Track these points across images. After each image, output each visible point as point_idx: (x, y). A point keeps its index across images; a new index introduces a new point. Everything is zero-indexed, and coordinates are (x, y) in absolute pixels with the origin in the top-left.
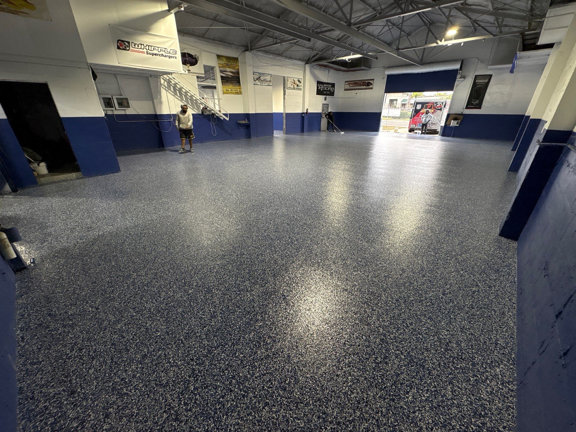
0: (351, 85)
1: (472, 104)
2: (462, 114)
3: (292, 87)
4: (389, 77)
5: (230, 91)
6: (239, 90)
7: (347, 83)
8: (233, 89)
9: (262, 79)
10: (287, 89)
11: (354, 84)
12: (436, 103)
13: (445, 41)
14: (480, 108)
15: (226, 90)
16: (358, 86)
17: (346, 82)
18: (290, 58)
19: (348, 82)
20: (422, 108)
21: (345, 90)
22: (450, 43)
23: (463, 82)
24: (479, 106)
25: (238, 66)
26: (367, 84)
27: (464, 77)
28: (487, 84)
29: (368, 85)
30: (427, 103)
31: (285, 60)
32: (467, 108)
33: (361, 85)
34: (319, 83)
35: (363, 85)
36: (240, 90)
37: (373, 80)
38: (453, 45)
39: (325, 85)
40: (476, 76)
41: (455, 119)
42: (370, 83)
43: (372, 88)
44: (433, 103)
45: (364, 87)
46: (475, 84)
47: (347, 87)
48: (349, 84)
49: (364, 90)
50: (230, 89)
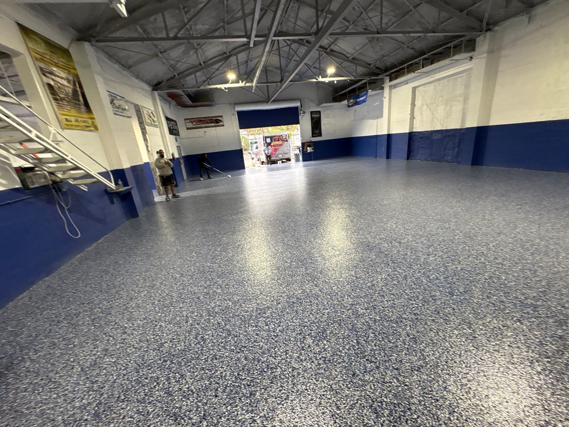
0: (194, 123)
1: (316, 134)
2: (311, 142)
3: (149, 122)
4: (240, 114)
5: (74, 123)
6: (90, 121)
7: (188, 121)
8: (79, 119)
9: (117, 105)
10: (147, 125)
11: (198, 121)
12: (281, 136)
13: (322, 77)
14: (321, 136)
15: (67, 120)
16: (204, 123)
17: (185, 119)
18: (138, 77)
19: (191, 120)
20: (271, 141)
21: (188, 129)
22: (327, 80)
23: (304, 117)
24: (320, 135)
25: (75, 69)
26: (216, 121)
27: (304, 113)
28: (320, 117)
29: (217, 123)
30: (275, 136)
31: (133, 78)
32: (313, 137)
33: (208, 123)
34: (167, 119)
35: (211, 123)
36: (93, 123)
37: (222, 116)
38: (330, 82)
39: (172, 122)
40: (311, 112)
41: (309, 146)
42: (219, 120)
43: (223, 126)
44: (279, 136)
45: (213, 124)
46: (312, 119)
47: (190, 125)
48: (192, 122)
49: (214, 128)
50: (73, 119)
